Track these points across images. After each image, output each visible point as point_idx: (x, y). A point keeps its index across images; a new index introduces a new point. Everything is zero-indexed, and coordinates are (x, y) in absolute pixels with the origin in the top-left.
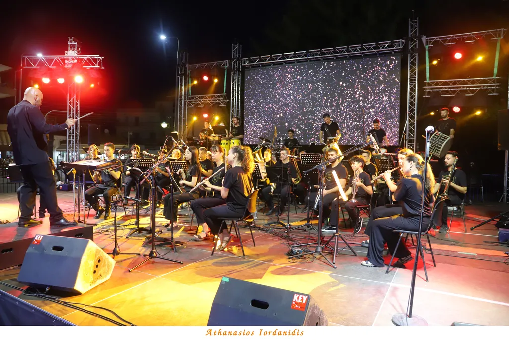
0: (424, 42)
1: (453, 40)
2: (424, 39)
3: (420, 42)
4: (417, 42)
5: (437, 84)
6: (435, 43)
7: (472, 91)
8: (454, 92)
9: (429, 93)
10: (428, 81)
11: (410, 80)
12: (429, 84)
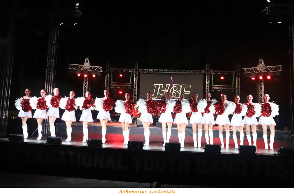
0: (212, 72)
1: (220, 72)
2: (211, 71)
3: (210, 72)
4: (209, 72)
5: (216, 87)
6: (215, 72)
7: (227, 90)
8: (221, 89)
9: (213, 89)
10: (213, 85)
11: (207, 84)
12: (213, 86)
